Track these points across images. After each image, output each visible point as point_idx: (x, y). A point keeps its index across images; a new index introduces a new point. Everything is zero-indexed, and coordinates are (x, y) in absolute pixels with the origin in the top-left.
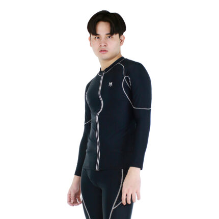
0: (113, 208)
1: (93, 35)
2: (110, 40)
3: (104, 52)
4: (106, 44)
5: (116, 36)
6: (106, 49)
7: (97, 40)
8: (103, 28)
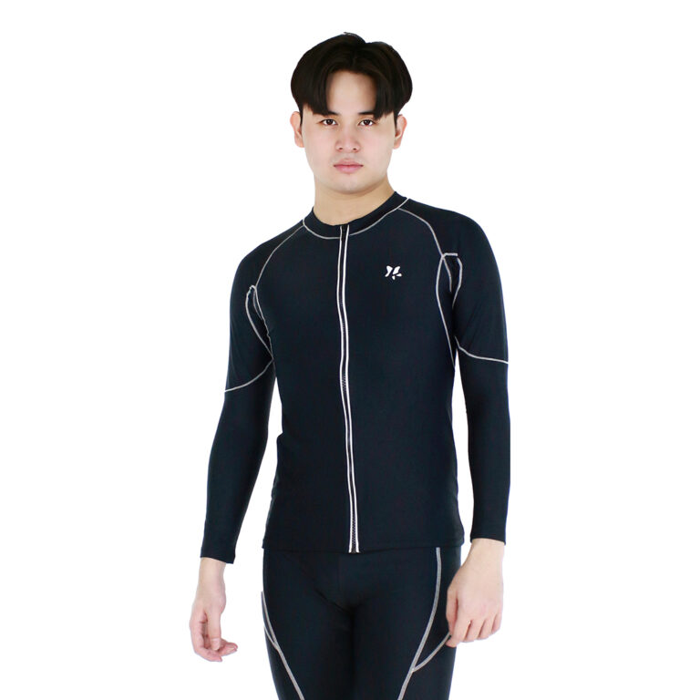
0: (413, 669)
1: (316, 112)
2: (370, 128)
3: (351, 169)
4: (357, 143)
5: (387, 120)
6: (359, 162)
7: (327, 128)
8: (349, 93)
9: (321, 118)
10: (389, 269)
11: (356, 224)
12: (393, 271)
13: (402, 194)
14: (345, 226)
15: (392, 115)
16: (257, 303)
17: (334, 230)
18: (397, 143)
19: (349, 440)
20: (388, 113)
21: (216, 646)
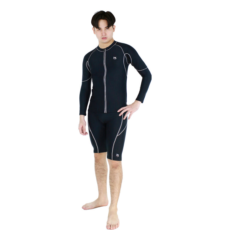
0: (117, 136)
1: (97, 28)
2: (108, 30)
3: (105, 39)
4: (106, 33)
5: (111, 28)
6: (106, 37)
7: (99, 31)
8: (103, 23)
9: (98, 29)
10: (114, 57)
11: (107, 48)
12: (115, 58)
13: (115, 41)
14: (105, 49)
15: (112, 26)
16: (88, 65)
17: (103, 50)
18: (114, 31)
19: (105, 91)
20: (111, 26)
21: (85, 133)
